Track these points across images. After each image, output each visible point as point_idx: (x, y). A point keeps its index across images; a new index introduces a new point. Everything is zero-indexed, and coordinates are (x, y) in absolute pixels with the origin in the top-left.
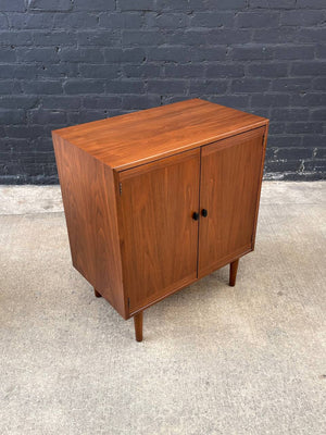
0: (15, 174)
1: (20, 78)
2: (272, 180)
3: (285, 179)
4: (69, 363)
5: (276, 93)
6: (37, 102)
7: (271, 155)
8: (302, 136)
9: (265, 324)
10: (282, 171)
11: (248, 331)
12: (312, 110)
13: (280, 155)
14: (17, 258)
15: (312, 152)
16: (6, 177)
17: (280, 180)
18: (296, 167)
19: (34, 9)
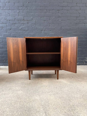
19: (21, 30)
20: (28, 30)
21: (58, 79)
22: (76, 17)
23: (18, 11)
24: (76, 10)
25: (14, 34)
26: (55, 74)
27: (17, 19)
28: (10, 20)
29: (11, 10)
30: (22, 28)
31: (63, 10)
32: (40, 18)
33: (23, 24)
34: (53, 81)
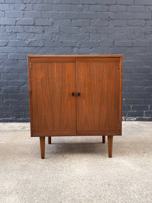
0: (10, 117)
1: (19, 73)
2: (131, 120)
3: (137, 120)
4: (25, 177)
5: (129, 80)
6: (24, 84)
7: (129, 108)
8: (142, 99)
9: (138, 162)
10: (135, 117)
11: (129, 165)
12: (145, 88)
13: (133, 108)
14: (4, 142)
15: (148, 108)
16: (5, 119)
17: (135, 121)
18: (141, 114)
19: (28, 46)
20: (43, 47)
21: (110, 156)
22: (145, 20)
23: (22, 7)
24: (146, 5)
25: (13, 54)
26: (104, 142)
27: (21, 24)
28: (5, 25)
29: (8, 4)
30: (30, 42)
31: (117, 5)
32: (70, 20)
33: (33, 34)
34: (99, 162)
